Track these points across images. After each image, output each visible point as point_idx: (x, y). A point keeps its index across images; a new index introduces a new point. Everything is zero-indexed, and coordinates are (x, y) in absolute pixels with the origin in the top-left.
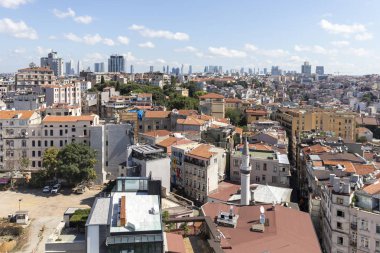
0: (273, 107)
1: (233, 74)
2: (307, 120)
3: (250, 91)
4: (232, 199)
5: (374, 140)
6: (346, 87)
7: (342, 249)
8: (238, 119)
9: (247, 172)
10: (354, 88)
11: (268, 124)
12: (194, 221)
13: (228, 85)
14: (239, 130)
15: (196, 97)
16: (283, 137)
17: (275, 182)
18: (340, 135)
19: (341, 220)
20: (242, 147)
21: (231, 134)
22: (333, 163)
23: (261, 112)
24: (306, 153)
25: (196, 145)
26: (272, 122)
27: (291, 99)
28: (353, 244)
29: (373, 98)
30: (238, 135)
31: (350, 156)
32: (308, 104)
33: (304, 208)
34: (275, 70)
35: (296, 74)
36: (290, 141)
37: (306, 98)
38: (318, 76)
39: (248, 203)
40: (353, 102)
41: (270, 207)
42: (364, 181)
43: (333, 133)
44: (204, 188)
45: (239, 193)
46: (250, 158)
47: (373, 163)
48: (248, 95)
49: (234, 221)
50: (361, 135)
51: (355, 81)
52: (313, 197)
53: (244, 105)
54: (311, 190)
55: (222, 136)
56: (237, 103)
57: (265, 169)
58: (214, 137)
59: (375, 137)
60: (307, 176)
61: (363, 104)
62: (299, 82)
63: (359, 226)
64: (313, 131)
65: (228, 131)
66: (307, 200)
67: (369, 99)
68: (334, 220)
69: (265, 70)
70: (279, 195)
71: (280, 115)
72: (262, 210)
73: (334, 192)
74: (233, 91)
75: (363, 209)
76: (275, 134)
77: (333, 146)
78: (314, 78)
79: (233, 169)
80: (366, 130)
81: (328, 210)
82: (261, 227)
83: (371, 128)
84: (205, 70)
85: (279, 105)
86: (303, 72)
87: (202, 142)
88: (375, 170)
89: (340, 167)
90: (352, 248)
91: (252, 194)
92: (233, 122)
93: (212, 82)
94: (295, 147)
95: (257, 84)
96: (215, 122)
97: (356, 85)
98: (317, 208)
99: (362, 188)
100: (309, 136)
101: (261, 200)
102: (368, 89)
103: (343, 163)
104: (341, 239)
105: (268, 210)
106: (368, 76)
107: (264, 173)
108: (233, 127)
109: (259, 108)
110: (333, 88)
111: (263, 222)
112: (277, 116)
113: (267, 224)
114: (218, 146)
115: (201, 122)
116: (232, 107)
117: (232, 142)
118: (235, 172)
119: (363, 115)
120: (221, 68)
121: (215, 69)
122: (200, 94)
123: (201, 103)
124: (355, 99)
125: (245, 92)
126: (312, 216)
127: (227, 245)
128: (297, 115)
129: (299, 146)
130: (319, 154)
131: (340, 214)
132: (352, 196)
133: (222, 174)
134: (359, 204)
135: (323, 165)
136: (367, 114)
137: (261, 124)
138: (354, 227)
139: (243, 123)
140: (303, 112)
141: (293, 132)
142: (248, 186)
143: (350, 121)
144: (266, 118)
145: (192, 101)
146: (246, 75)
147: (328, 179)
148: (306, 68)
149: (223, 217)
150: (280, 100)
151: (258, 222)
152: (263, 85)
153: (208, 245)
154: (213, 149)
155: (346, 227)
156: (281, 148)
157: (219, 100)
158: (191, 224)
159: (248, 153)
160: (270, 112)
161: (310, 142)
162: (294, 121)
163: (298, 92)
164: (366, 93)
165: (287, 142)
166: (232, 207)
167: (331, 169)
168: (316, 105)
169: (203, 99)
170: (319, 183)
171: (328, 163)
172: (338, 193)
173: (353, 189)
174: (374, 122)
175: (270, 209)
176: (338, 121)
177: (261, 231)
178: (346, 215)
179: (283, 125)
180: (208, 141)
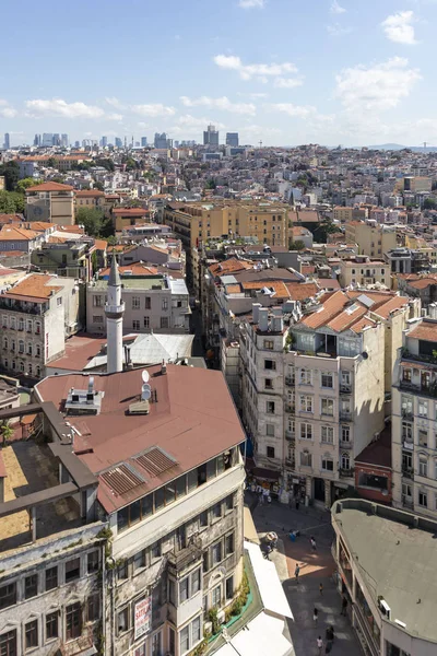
0: (159, 202)
1: (88, 148)
2: (214, 219)
3: (118, 177)
4: (91, 364)
5: (315, 245)
6: (272, 165)
7: (273, 420)
8: (99, 225)
9: (118, 316)
10: (284, 166)
11: (152, 231)
12: (21, 414)
13: (79, 168)
14: (101, 244)
15: (19, 190)
16: (177, 251)
17: (165, 327)
18: (265, 240)
19: (271, 374)
20: (107, 272)
21: (86, 252)
22: (258, 286)
23: (139, 210)
24: (214, 275)
25: (22, 277)
26: (157, 227)
27: (188, 187)
28: (290, 410)
29: (313, 180)
30: (99, 253)
31: (282, 273)
32: (214, 193)
33: (214, 363)
34: (161, 140)
35: (195, 147)
36: (189, 256)
37: (213, 185)
38: (229, 148)
39: (120, 368)
40: (283, 187)
41: (158, 369)
42: (303, 309)
43: (256, 239)
44: (40, 353)
45: (103, 352)
46: (121, 291)
47: (314, 280)
48: (115, 183)
49: (97, 403)
50: (295, 238)
51: (285, 155)
52: (228, 344)
53: (109, 200)
54: (223, 333)
55: (70, 255)
56: (97, 198)
57: (148, 307)
58: (56, 260)
59: (316, 240)
60: (217, 310)
61: (298, 191)
62: (200, 159)
63: (298, 380)
64: (225, 237)
65: (81, 248)
66: (218, 350)
67: (305, 182)
68: (261, 375)
69: (144, 139)
70: (172, 347)
71: (171, 214)
72: (146, 376)
73: (259, 332)
74: (88, 177)
75: (303, 352)
76: (162, 246)
77: (255, 258)
78: (224, 151)
79: (92, 312)
80: (303, 230)
81: (252, 360)
82: (144, 406)
83: (310, 226)
84: (36, 141)
85: (168, 197)
86: (206, 142)
87: (33, 270)
88: (318, 290)
89: (268, 292)
90: (288, 415)
91: (127, 351)
92: (89, 231)
93: (50, 163)
94: (196, 265)
95: (130, 164)
96: (57, 234)
97: (288, 161)
98: (233, 361)
99: (300, 321)
100: (219, 246)
101: (144, 360)
102: (303, 167)
103: (271, 285)
104: (272, 404)
105: (156, 375)
106: (303, 148)
107: (148, 313)
108: (90, 239)
109: (136, 204)
110: (253, 166)
111: (146, 398)
112: (167, 216)
113: (154, 399)
114: (63, 274)
115: (29, 234)
116: (88, 205)
117: (89, 265)
118: (95, 318)
119: (299, 208)
120: (65, 137)
121: (55, 140)
122: (27, 185)
123: (30, 200)
124: (286, 183)
125: (110, 178)
126: (227, 375)
127: (85, 446)
128: (199, 213)
129: (203, 262)
130: (235, 273)
131: (269, 365)
132: (286, 334)
133: (73, 324)
134: (297, 345)
135: (242, 290)
136: (303, 206)
137: (140, 232)
138: (290, 383)
139: (108, 231)
140: (207, 207)
141: (193, 242)
142: (120, 338)
143: (280, 218)
144: (148, 221)
145: (12, 197)
146: (111, 148)
147: (249, 313)
148: (210, 136)
149: (75, 398)
150: (170, 190)
151: (139, 398)
152: (140, 165)
153: (49, 454)
154: (55, 280)
155: (278, 385)
156: (174, 269)
157: (63, 194)
158: (14, 420)
159: (119, 282)
160: (154, 210)
161: (221, 256)
162: (194, 222)
163: (199, 175)
164: (302, 173)
165: (183, 258)
166: (92, 379)
167: (254, 296)
168: (228, 195)
169: (33, 194)
170: (236, 320)
171: (250, 286)
172: (266, 333)
173: (287, 323)
174: (314, 217)
175: (159, 372)
176: (262, 218)
177: (144, 413)
178: (278, 366)
179: (176, 230)
180: (45, 268)
